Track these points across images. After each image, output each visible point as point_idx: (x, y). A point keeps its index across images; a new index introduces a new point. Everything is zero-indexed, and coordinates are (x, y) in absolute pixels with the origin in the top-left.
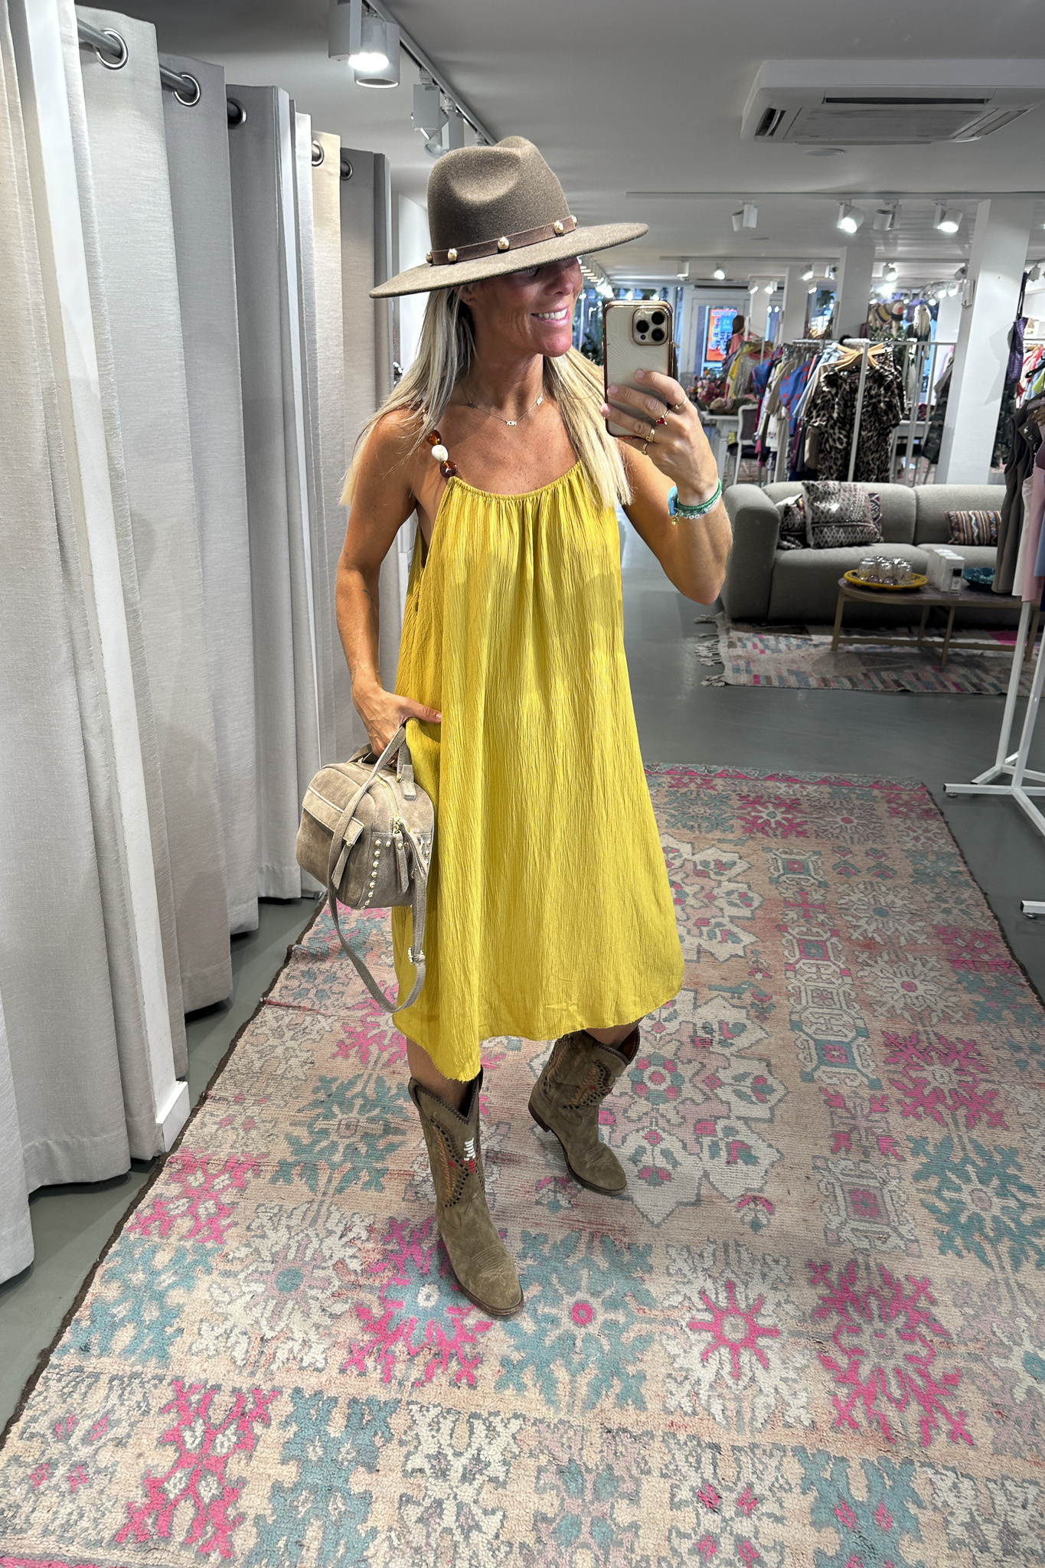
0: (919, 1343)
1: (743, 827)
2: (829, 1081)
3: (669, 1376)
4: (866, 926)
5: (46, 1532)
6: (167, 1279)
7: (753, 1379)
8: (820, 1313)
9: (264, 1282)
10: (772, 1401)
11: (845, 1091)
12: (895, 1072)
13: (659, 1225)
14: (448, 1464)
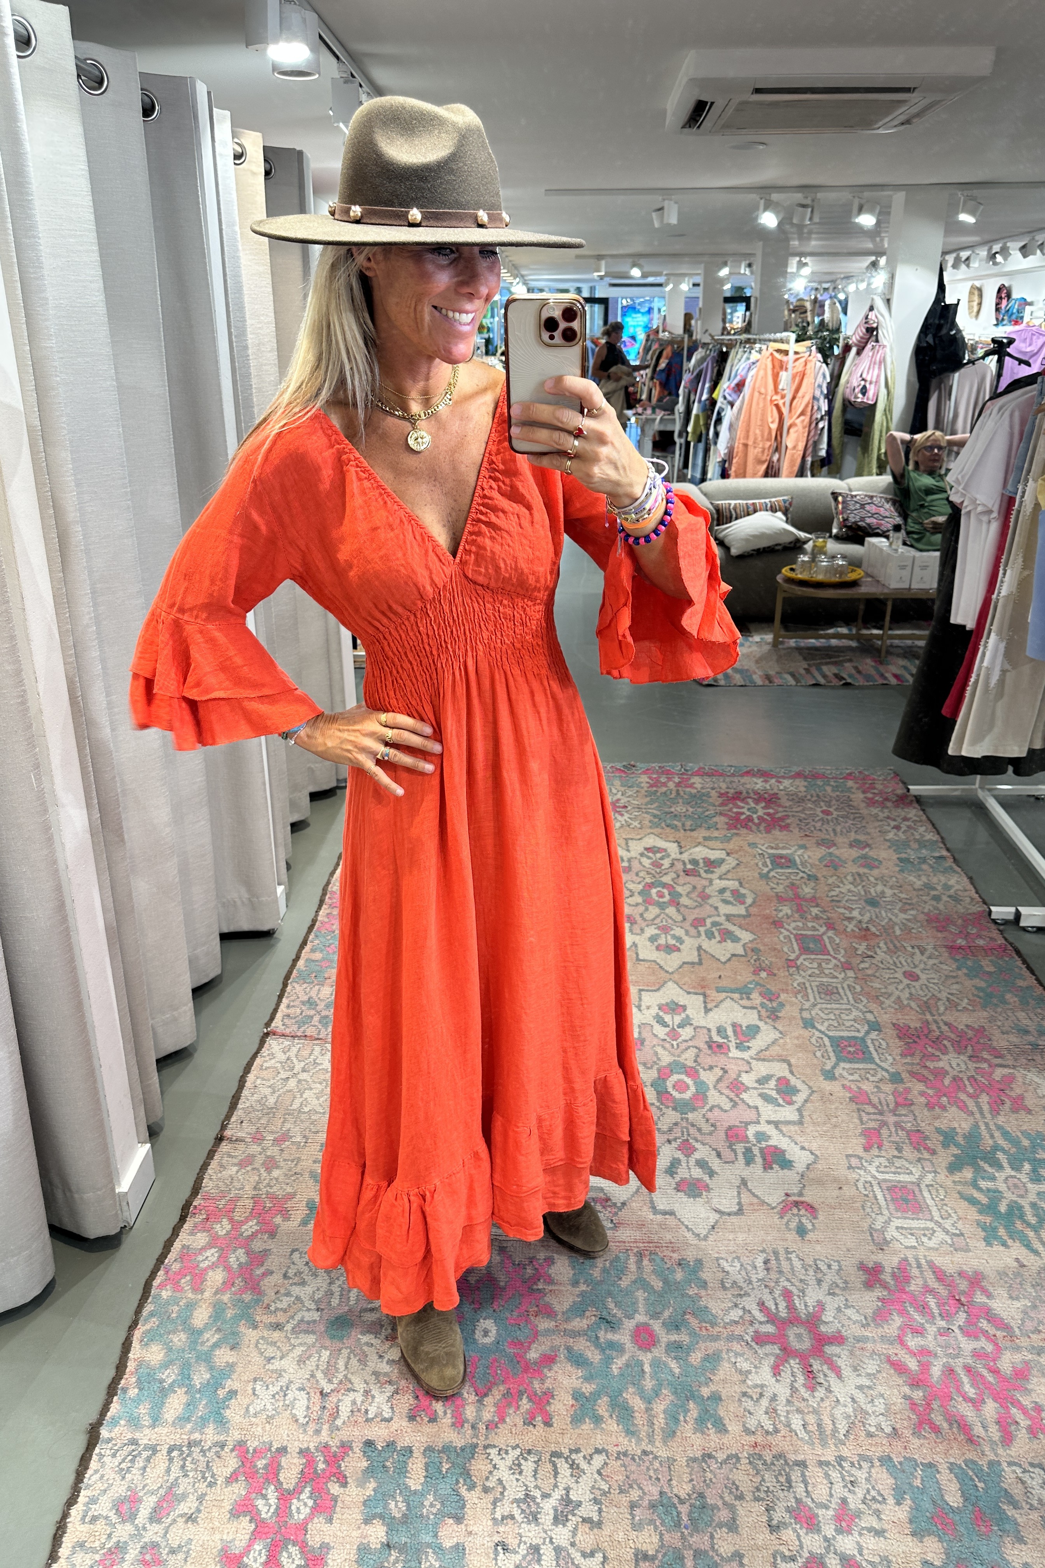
0: (985, 1338)
1: (727, 823)
2: (851, 1078)
3: (745, 1394)
4: (859, 918)
6: (211, 1337)
7: (829, 1389)
8: (880, 1316)
9: (314, 1332)
10: (850, 1410)
11: (868, 1086)
12: (914, 1064)
13: (706, 1238)
14: (539, 1507)
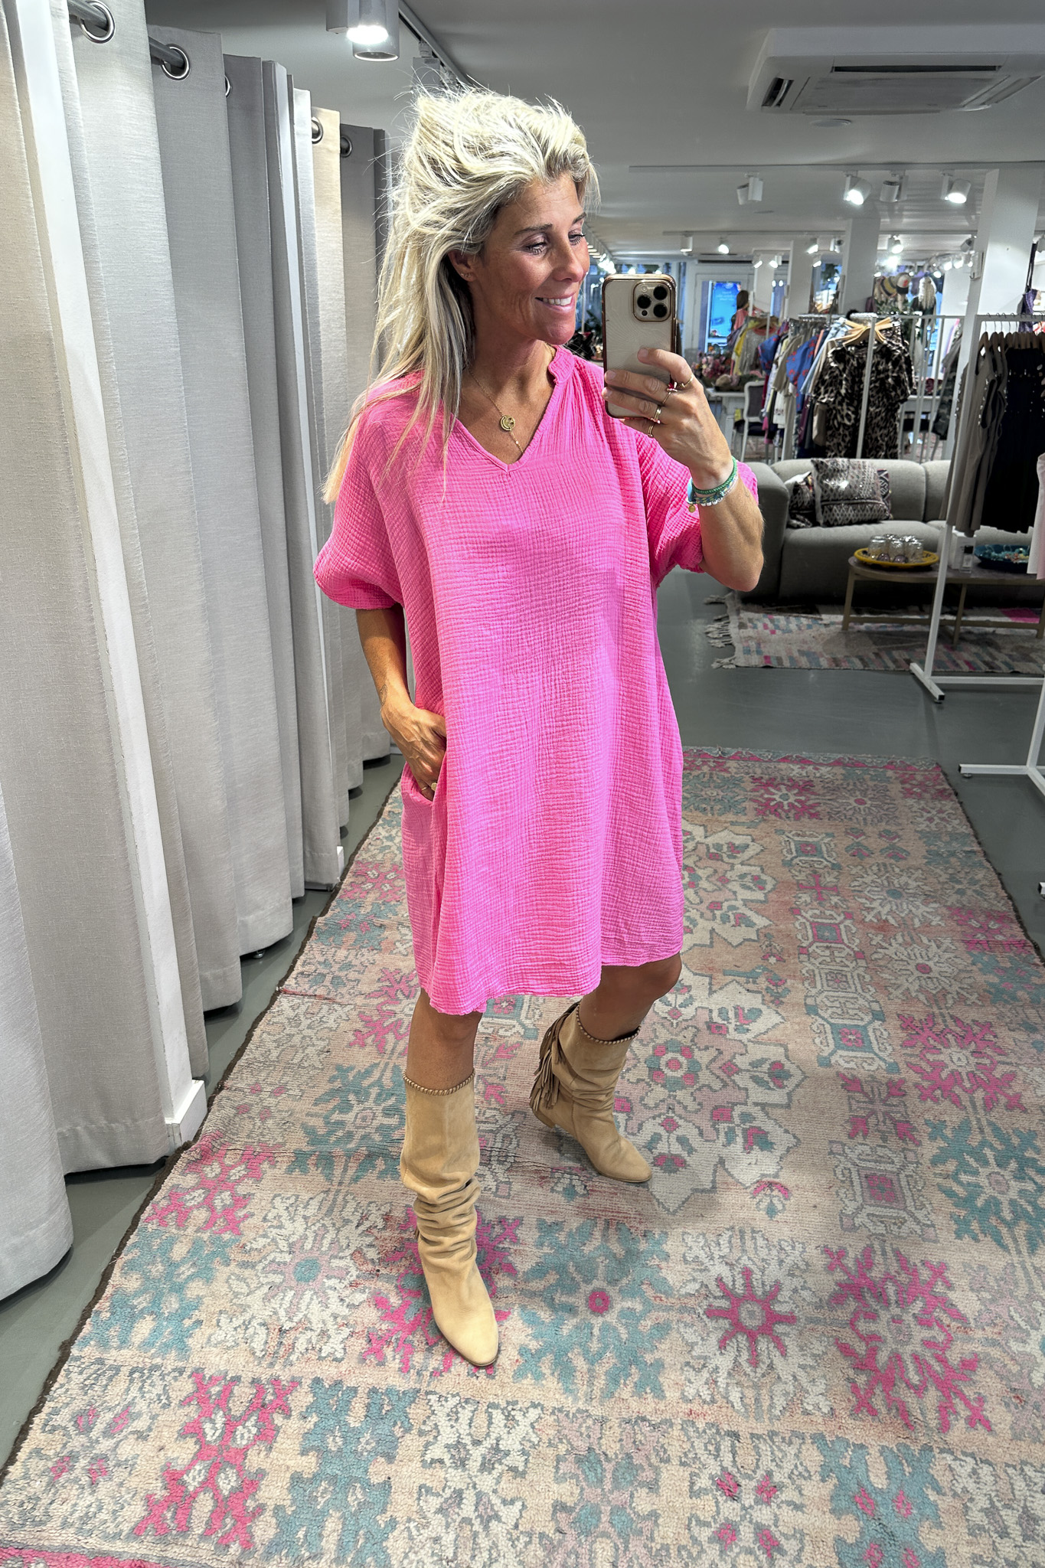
0: (937, 1328)
1: (756, 809)
2: (847, 1065)
3: (688, 1364)
4: (880, 908)
5: (65, 1525)
6: (186, 1271)
7: (771, 1367)
8: (837, 1299)
9: (282, 1273)
10: (791, 1389)
11: (862, 1074)
12: (911, 1055)
13: (675, 1212)
14: (468, 1454)
